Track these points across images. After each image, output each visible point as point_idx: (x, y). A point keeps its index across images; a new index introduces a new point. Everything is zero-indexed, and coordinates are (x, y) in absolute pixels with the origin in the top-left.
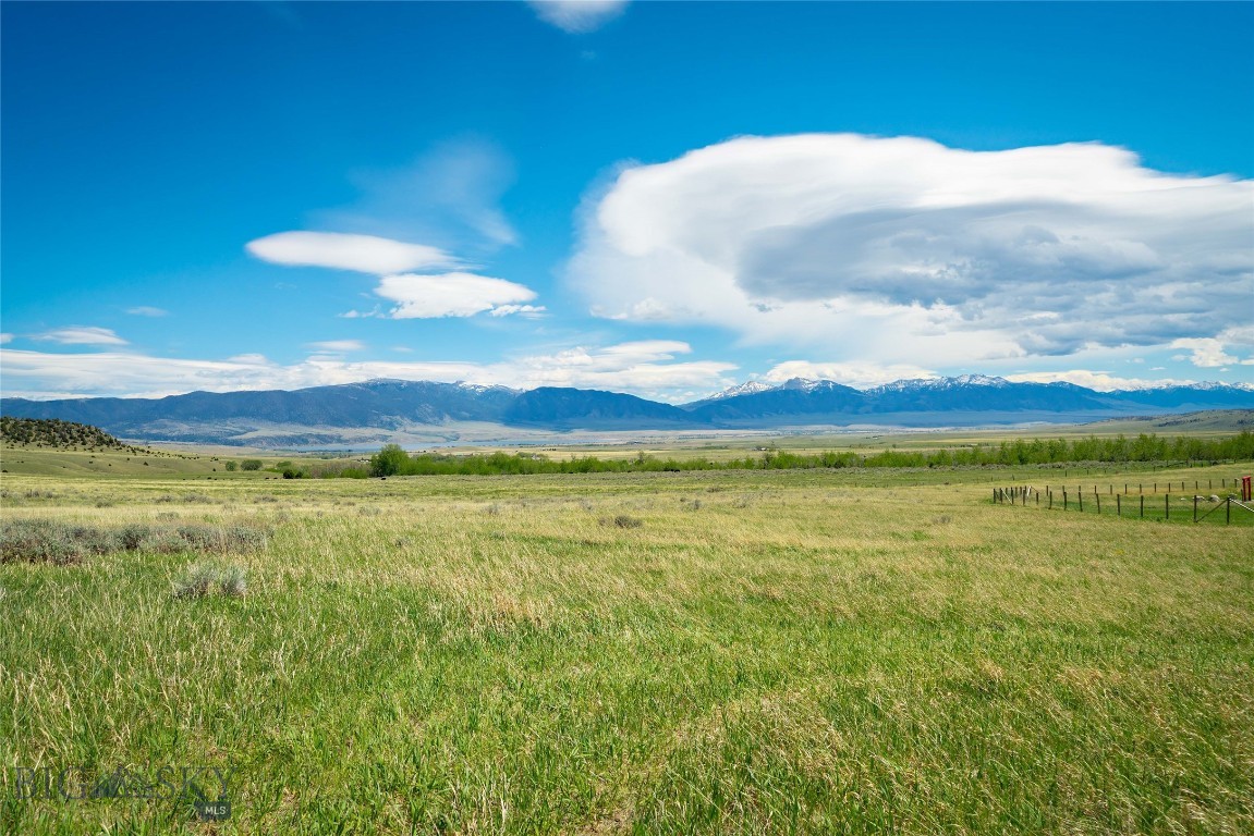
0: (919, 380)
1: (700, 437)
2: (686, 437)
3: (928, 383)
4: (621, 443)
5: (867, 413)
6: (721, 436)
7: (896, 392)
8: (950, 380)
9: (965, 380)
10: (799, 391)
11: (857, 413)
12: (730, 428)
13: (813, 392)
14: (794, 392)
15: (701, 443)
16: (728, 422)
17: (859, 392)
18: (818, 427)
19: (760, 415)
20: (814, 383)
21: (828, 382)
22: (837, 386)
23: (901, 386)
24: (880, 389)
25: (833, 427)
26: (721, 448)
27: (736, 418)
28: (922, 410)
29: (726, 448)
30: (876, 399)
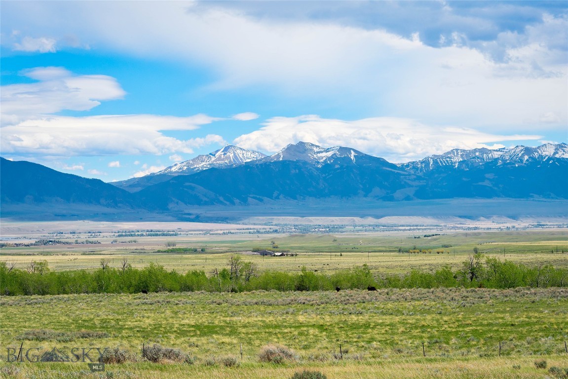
0: (483, 151)
1: (152, 233)
2: (131, 233)
3: (496, 155)
4: (26, 242)
5: (408, 198)
6: (188, 232)
7: (449, 167)
8: (528, 151)
9: (549, 152)
10: (305, 163)
11: (390, 198)
12: (197, 219)
13: (327, 167)
14: (296, 165)
15: (161, 242)
16: (195, 211)
17: (393, 166)
18: (336, 220)
19: (244, 201)
20: (327, 150)
21: (348, 150)
22: (360, 156)
23: (457, 159)
24: (425, 162)
25: (357, 220)
26: (195, 251)
27: (206, 204)
28: (489, 196)
29: (203, 251)
30: (419, 178)
